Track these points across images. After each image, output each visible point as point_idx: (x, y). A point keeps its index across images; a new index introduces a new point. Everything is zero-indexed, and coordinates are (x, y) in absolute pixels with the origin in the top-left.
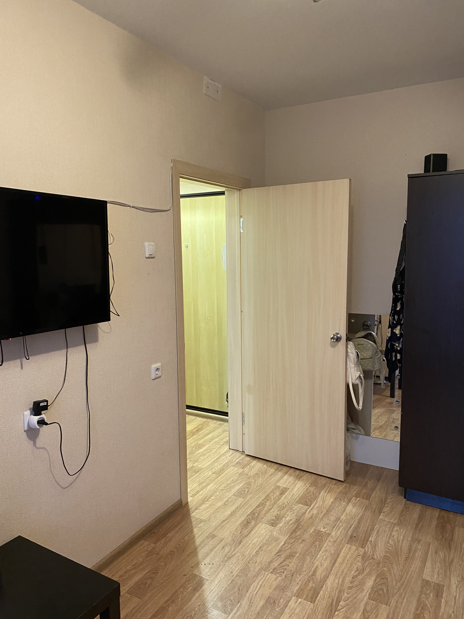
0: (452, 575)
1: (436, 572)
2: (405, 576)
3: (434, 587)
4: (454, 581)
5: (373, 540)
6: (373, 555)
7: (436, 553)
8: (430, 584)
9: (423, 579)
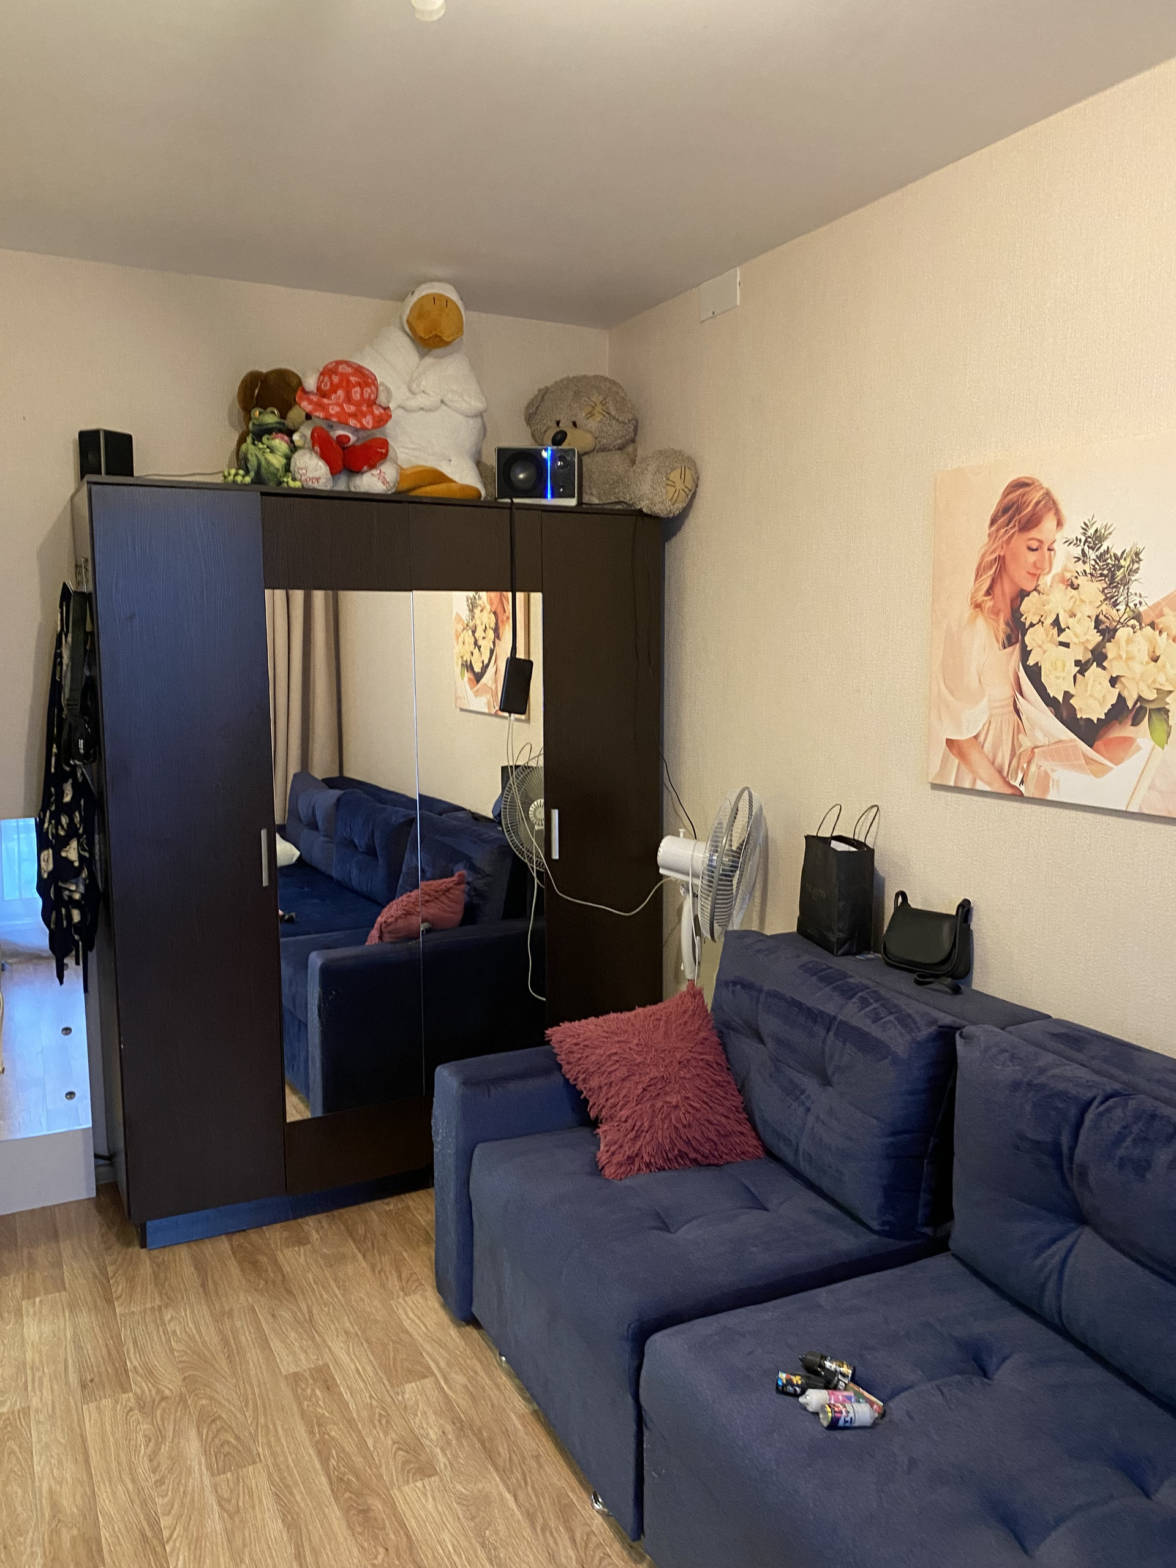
0: (327, 1338)
1: (297, 1350)
2: (249, 1392)
3: (312, 1376)
4: (338, 1347)
5: (136, 1363)
6: (158, 1391)
7: (273, 1316)
8: (303, 1375)
9: (286, 1376)
